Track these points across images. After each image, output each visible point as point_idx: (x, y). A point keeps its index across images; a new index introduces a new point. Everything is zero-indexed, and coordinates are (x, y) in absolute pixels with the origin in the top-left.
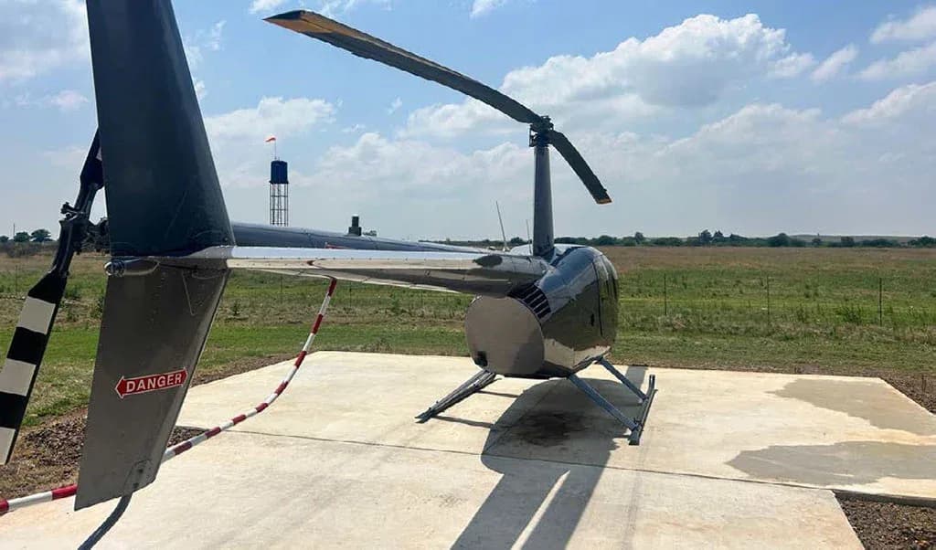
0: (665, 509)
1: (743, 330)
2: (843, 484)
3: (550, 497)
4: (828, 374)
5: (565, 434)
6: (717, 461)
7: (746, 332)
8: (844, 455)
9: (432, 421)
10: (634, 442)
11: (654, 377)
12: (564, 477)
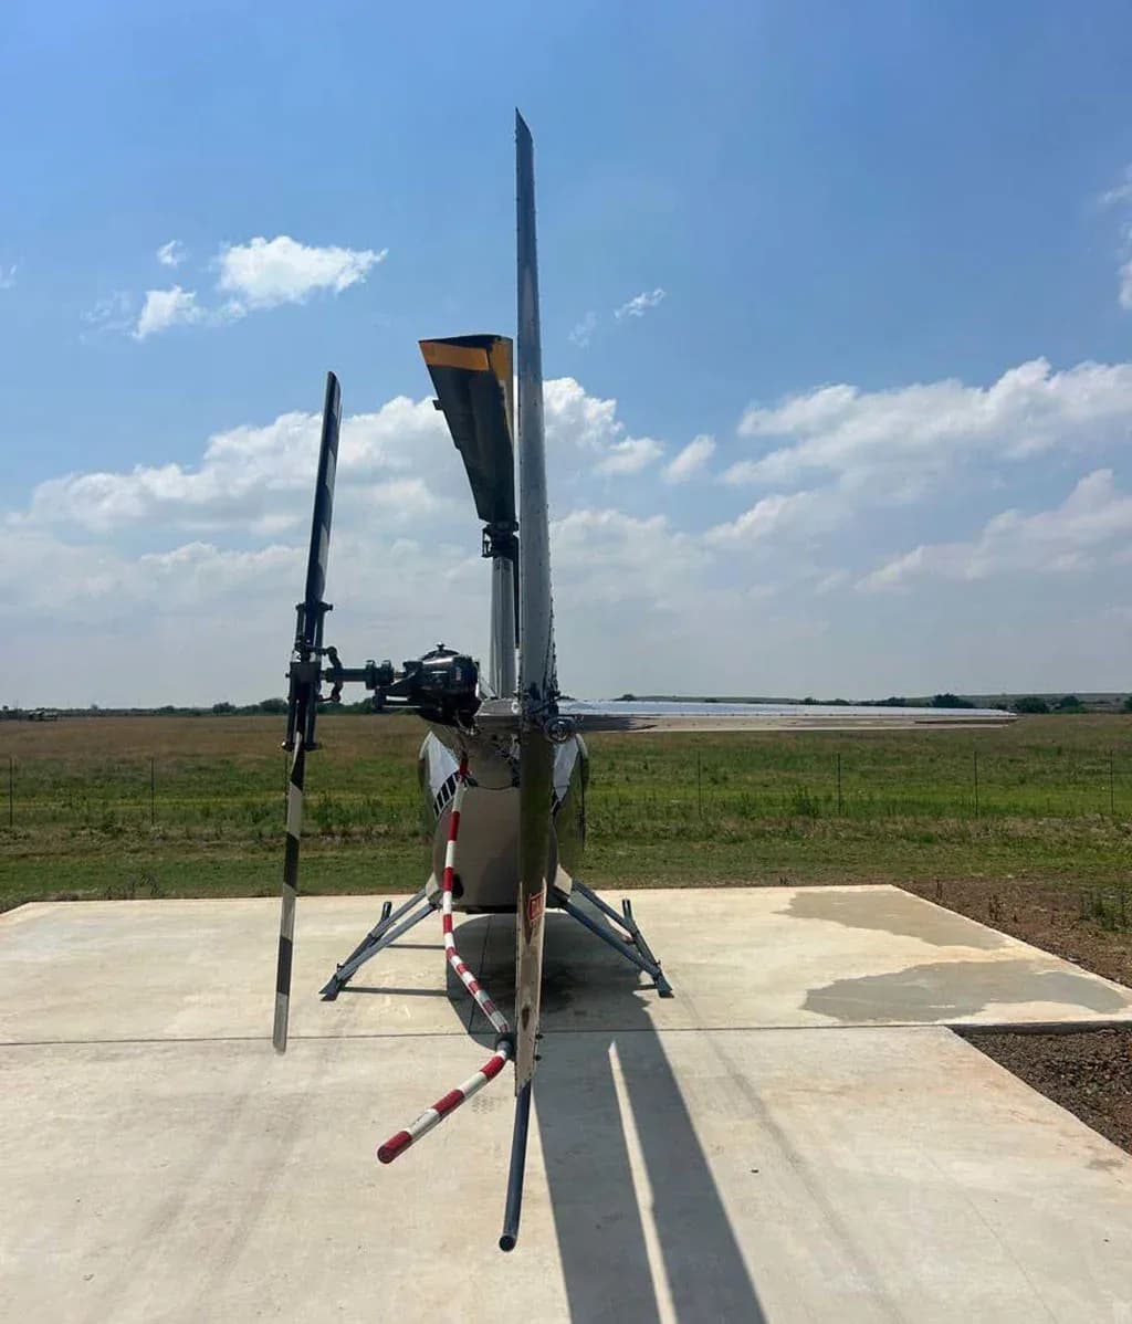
0: (778, 1074)
1: (675, 832)
2: (951, 1018)
3: (618, 1078)
4: (815, 885)
5: (564, 993)
6: (789, 1005)
7: (678, 835)
8: (922, 982)
9: (342, 996)
10: (665, 993)
11: (629, 902)
12: (612, 1051)
